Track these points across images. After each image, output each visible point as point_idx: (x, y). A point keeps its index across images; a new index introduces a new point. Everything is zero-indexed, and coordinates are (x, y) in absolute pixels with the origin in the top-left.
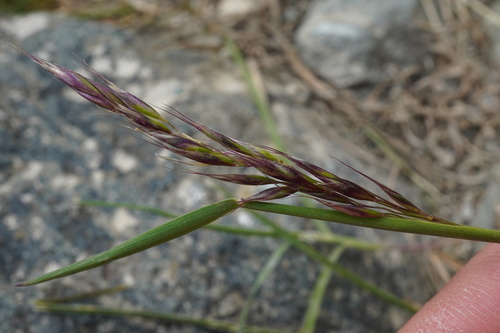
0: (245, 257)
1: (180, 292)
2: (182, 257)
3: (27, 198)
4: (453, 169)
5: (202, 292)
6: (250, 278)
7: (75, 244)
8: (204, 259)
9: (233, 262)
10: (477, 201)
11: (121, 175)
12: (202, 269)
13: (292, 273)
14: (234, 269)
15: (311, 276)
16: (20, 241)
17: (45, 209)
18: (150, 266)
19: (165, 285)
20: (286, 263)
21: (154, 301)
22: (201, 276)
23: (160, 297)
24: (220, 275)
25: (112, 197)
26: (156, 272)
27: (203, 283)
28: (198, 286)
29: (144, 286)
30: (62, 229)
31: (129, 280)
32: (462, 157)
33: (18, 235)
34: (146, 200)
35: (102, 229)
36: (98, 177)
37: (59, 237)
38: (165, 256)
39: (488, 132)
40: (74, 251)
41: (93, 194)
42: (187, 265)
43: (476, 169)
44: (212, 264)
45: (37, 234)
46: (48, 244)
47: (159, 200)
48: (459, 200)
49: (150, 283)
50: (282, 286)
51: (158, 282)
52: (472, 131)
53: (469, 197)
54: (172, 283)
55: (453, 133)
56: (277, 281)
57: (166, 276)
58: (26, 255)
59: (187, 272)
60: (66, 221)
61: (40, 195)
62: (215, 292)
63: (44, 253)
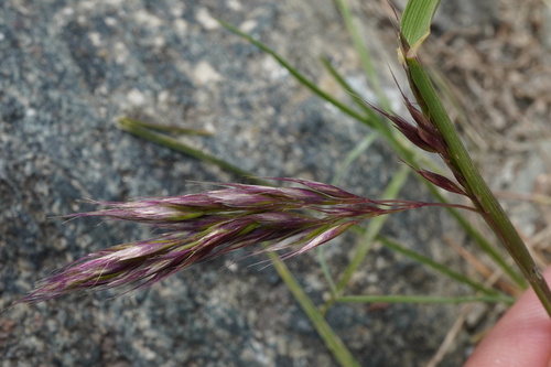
0: (326, 141)
1: (257, 156)
2: (263, 124)
3: (111, 21)
4: (502, 132)
5: (277, 163)
6: (327, 162)
7: (157, 79)
8: (283, 132)
9: (311, 144)
10: (517, 169)
11: (204, 31)
12: (281, 141)
13: (368, 169)
14: (311, 150)
15: (384, 177)
16: (103, 59)
17: (129, 37)
18: (232, 123)
19: (245, 145)
20: (364, 158)
21: (233, 156)
22: (280, 147)
23: (239, 154)
24: (298, 152)
25: (195, 48)
26: (238, 129)
27: (280, 154)
28: (274, 156)
29: (225, 140)
30: (145, 61)
31: (209, 128)
32: (511, 123)
33: (102, 53)
34: (231, 61)
35: (184, 74)
36: (181, 26)
37: (143, 69)
38: (247, 118)
39: (540, 106)
40: (157, 86)
41: (177, 40)
42: (266, 132)
43: (522, 138)
44: (291, 139)
45: (121, 59)
46: (131, 71)
47: (244, 65)
48: (502, 162)
49: (232, 138)
50: (354, 180)
51: (239, 139)
52: (525, 102)
53: (511, 163)
54: (252, 144)
55: (507, 99)
56: (351, 173)
57: (247, 136)
58: (109, 75)
59: (267, 139)
60: (148, 56)
61: (124, 23)
62: (290, 167)
63: (127, 78)
